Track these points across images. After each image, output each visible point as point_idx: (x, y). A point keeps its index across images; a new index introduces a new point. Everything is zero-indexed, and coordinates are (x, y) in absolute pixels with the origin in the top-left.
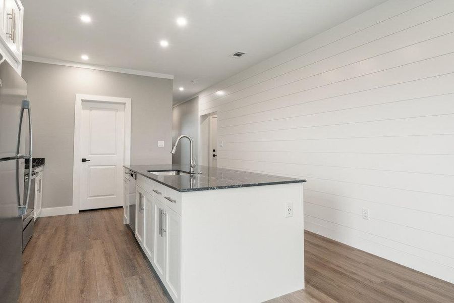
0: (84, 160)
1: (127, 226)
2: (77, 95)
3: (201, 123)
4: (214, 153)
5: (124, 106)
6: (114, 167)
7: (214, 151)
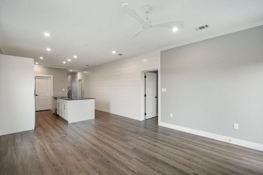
0: (36, 95)
1: (54, 114)
3: (79, 82)
5: (50, 78)
6: (47, 97)
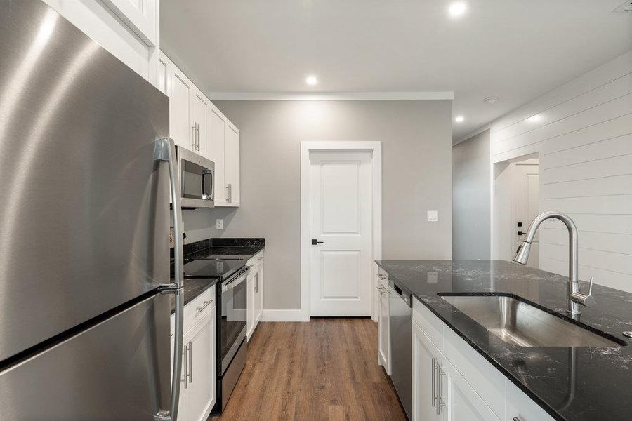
0: (315, 242)
2: (302, 143)
3: (496, 177)
4: (520, 229)
5: (369, 154)
6: (357, 253)
7: (520, 224)
